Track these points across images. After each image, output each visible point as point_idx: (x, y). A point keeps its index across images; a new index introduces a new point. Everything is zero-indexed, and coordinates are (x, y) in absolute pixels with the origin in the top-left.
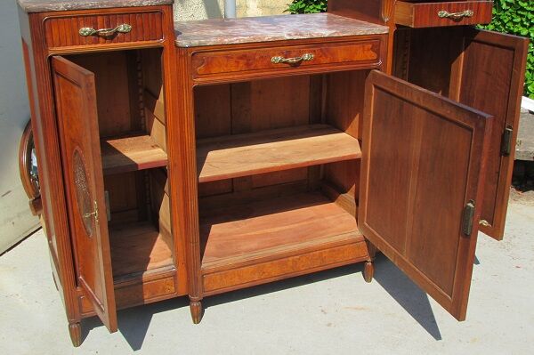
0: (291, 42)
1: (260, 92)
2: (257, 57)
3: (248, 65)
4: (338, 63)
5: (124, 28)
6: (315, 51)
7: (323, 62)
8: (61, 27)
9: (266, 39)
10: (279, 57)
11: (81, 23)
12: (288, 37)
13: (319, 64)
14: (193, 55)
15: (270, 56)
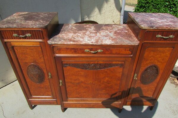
2: (79, 49)
3: (75, 51)
4: (113, 54)
5: (28, 35)
6: (103, 49)
7: (107, 52)
8: (7, 33)
9: (82, 44)
10: (88, 50)
11: (13, 32)
12: (91, 44)
13: (105, 54)
14: (53, 47)
15: (84, 49)
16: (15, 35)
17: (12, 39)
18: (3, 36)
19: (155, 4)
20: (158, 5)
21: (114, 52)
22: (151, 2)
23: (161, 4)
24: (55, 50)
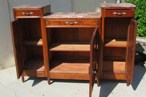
0: (70, 19)
1: (81, 32)
2: (62, 22)
3: (59, 24)
4: (85, 25)
5: (31, 13)
6: (78, 21)
7: (80, 24)
8: (19, 12)
9: (64, 18)
10: (68, 22)
11: (23, 12)
12: (70, 18)
13: (79, 25)
14: (46, 20)
15: (65, 22)
16: (23, 13)
17: (21, 16)
18: (16, 14)
19: (140, 5)
20: (142, 5)
21: (85, 23)
22: (136, 4)
23: (145, 5)
24: (47, 23)
